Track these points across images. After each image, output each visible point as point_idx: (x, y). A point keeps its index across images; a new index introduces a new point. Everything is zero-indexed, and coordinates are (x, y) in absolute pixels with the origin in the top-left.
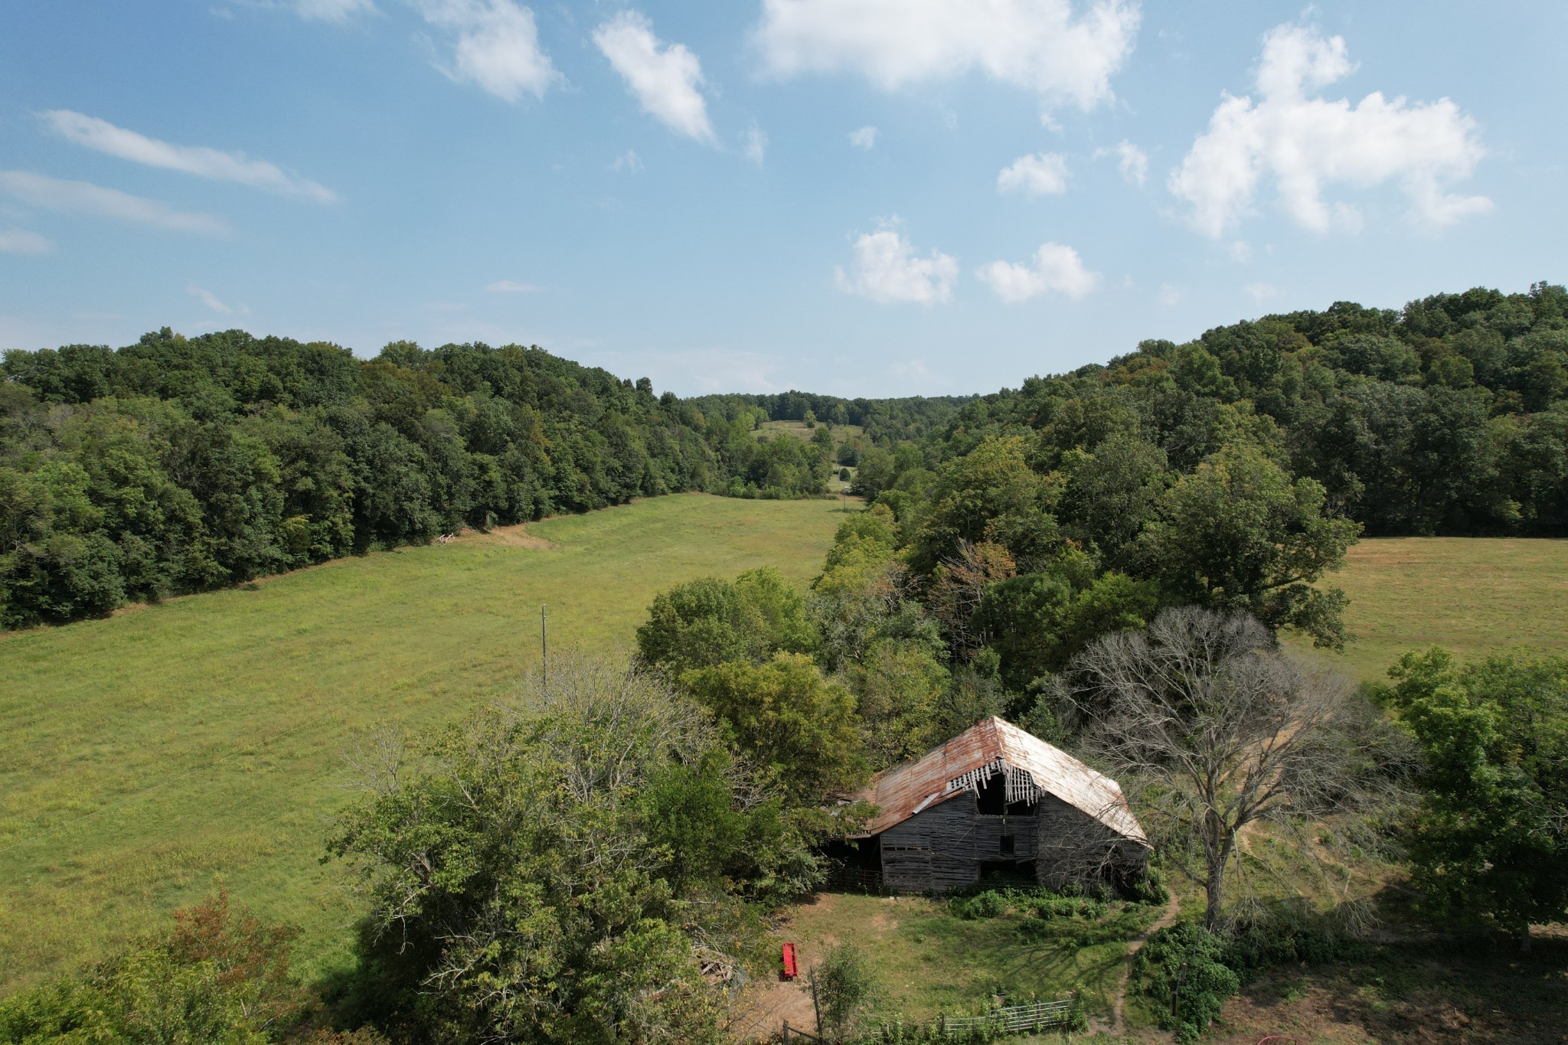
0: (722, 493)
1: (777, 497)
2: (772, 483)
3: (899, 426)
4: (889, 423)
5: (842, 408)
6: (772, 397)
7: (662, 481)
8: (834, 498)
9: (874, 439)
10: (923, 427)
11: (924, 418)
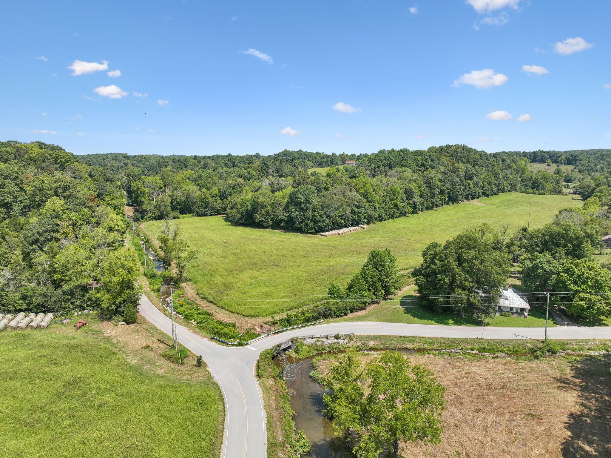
0: (524, 192)
1: (544, 194)
2: (542, 189)
3: (593, 166)
4: (587, 164)
5: (563, 158)
6: (529, 153)
7: (507, 188)
8: (567, 195)
9: (580, 172)
10: (604, 166)
11: (605, 162)
